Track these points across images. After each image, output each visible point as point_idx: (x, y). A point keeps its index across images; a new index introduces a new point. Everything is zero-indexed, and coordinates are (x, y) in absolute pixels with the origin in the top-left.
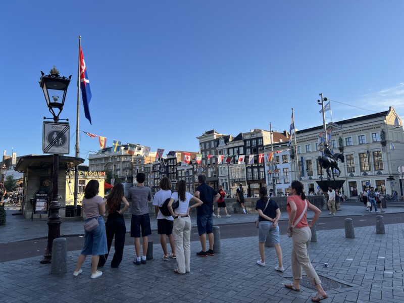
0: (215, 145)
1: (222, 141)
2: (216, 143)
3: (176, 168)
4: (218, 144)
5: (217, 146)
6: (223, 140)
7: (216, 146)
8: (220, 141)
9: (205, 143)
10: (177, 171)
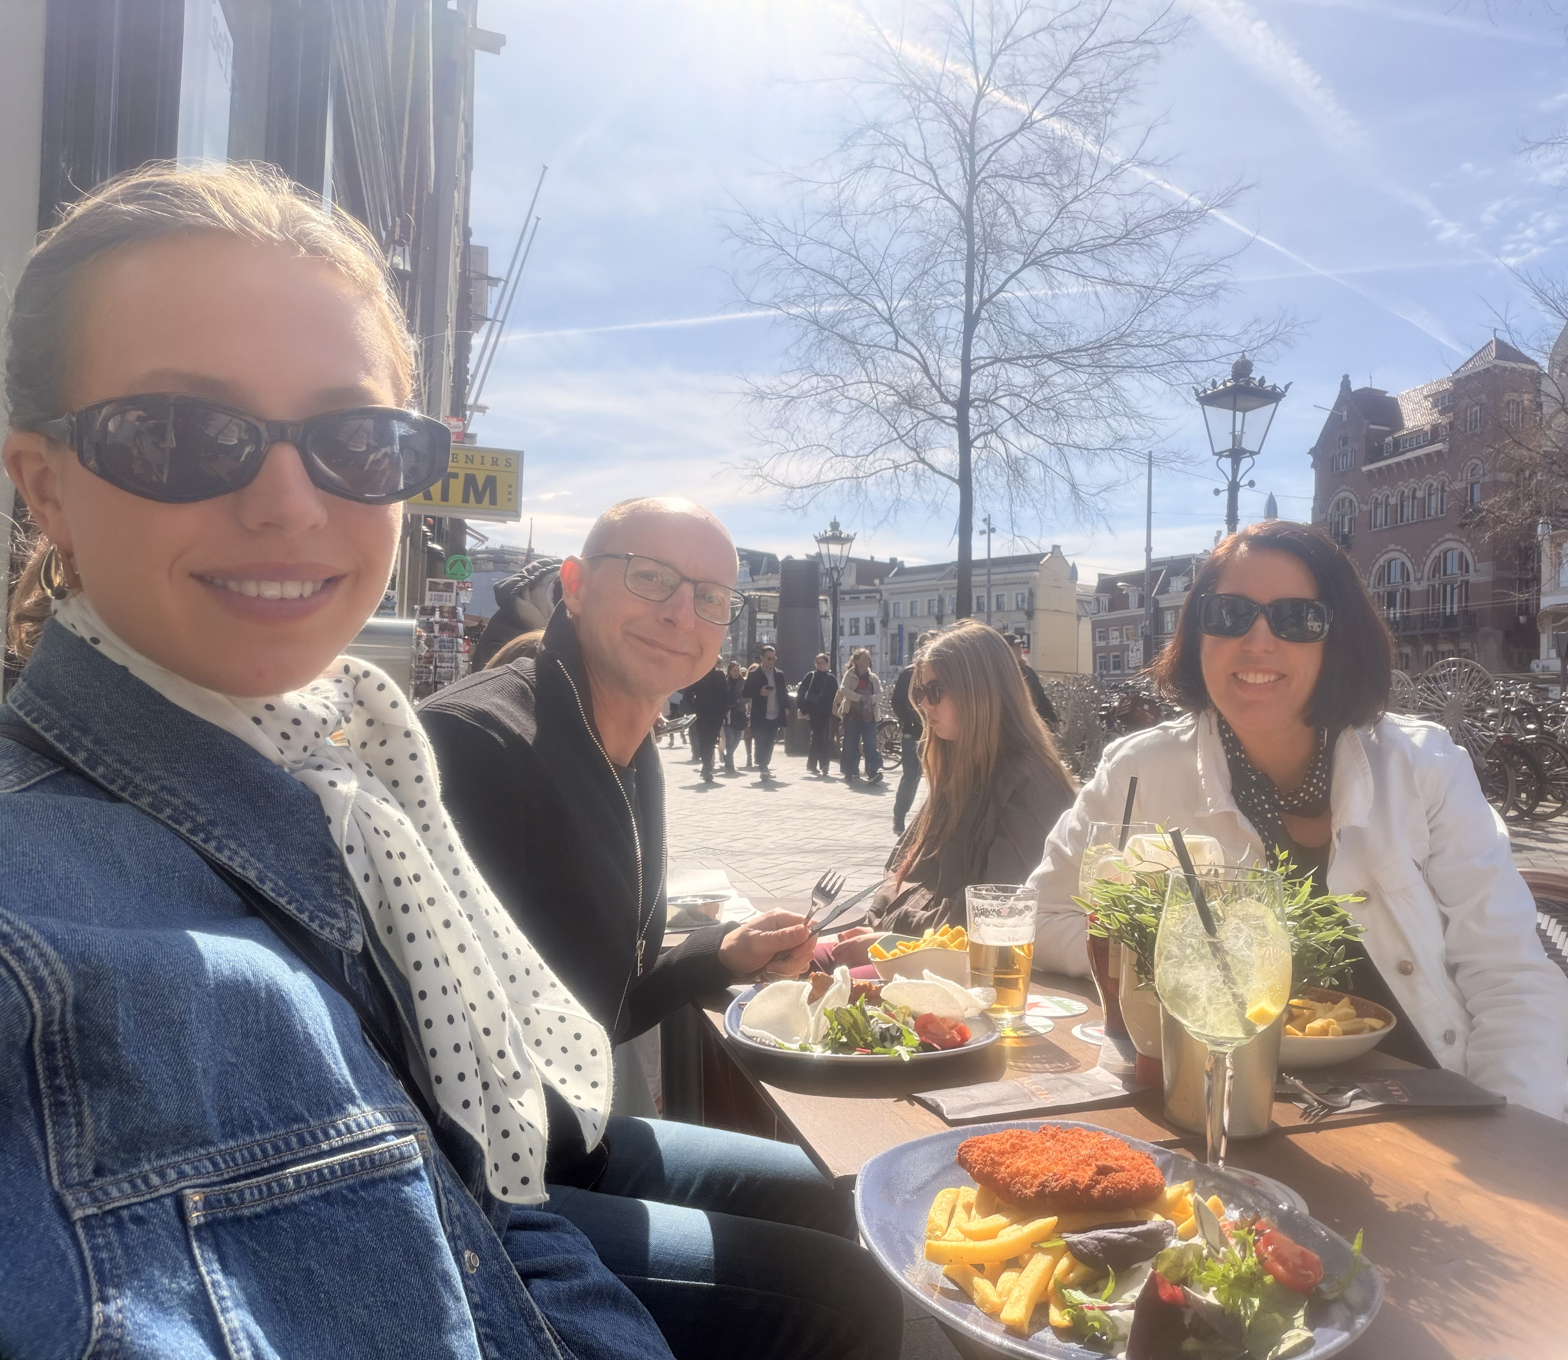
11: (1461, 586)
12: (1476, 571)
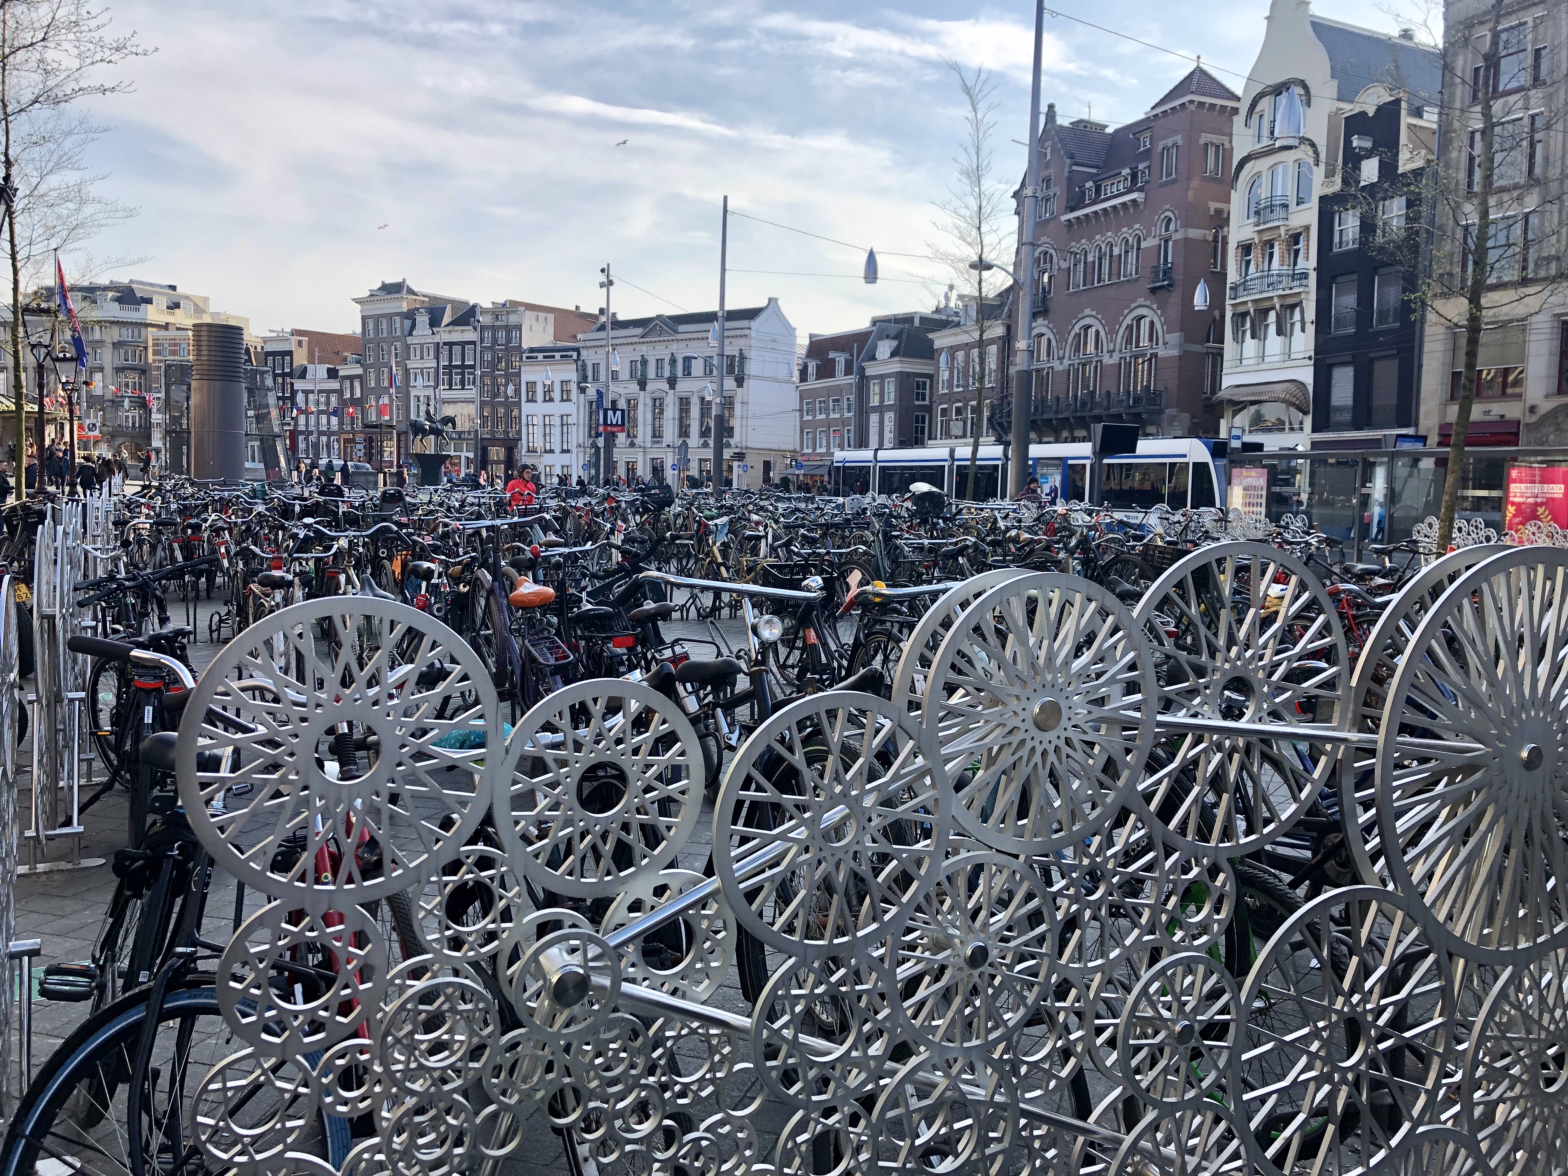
0: (402, 329)
1: (423, 320)
2: (408, 323)
3: (292, 384)
4: (413, 326)
5: (410, 334)
6: (426, 319)
7: (406, 332)
8: (419, 319)
9: (377, 318)
10: (294, 393)
11: (1150, 360)
12: (1165, 344)
